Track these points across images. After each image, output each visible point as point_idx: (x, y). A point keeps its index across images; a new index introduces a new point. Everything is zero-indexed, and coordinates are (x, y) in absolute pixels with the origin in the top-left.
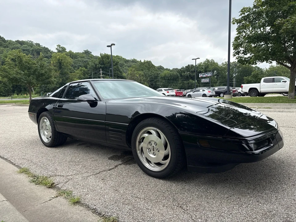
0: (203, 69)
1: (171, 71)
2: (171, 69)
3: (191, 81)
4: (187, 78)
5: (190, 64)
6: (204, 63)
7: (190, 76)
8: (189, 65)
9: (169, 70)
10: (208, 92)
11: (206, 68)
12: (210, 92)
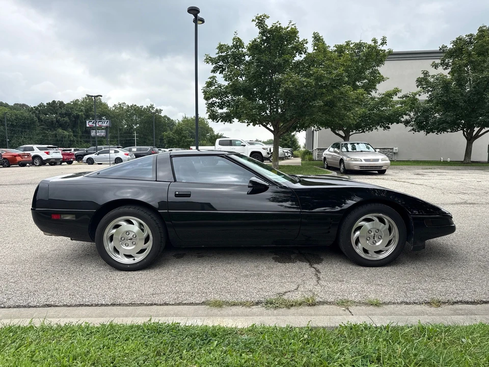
0: (82, 111)
1: (11, 108)
2: (11, 104)
3: (60, 130)
4: (52, 125)
5: (57, 100)
6: (82, 102)
7: (57, 121)
8: (54, 102)
9: (6, 105)
10: (125, 154)
11: (87, 111)
12: (127, 155)
